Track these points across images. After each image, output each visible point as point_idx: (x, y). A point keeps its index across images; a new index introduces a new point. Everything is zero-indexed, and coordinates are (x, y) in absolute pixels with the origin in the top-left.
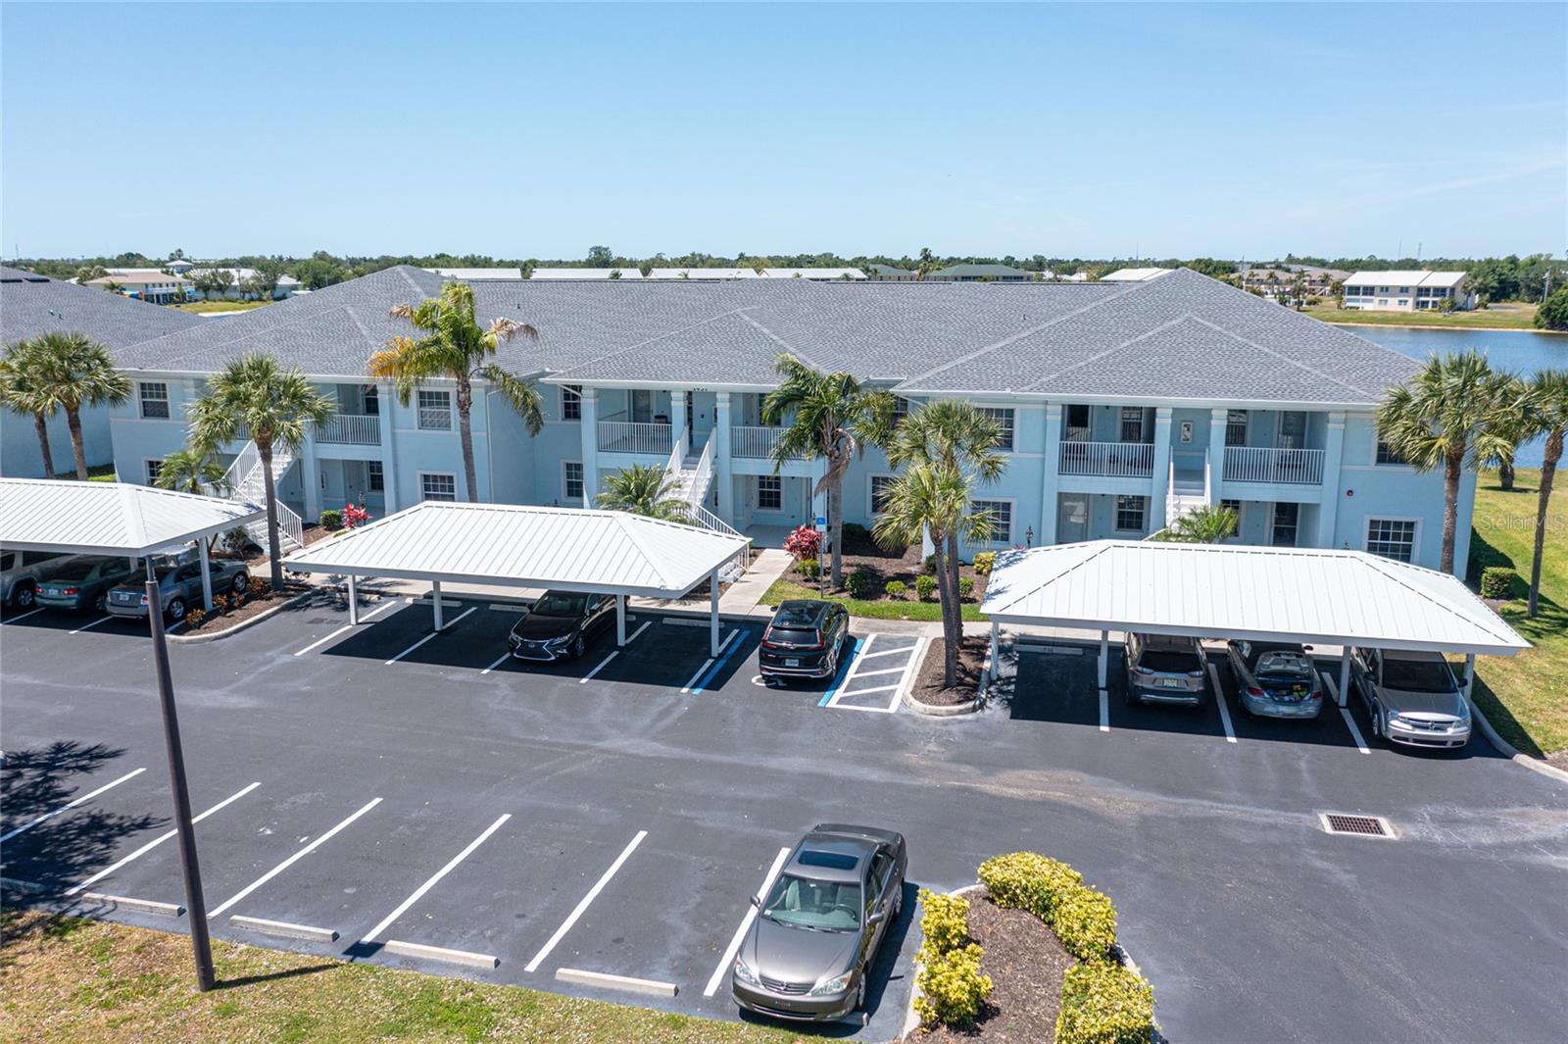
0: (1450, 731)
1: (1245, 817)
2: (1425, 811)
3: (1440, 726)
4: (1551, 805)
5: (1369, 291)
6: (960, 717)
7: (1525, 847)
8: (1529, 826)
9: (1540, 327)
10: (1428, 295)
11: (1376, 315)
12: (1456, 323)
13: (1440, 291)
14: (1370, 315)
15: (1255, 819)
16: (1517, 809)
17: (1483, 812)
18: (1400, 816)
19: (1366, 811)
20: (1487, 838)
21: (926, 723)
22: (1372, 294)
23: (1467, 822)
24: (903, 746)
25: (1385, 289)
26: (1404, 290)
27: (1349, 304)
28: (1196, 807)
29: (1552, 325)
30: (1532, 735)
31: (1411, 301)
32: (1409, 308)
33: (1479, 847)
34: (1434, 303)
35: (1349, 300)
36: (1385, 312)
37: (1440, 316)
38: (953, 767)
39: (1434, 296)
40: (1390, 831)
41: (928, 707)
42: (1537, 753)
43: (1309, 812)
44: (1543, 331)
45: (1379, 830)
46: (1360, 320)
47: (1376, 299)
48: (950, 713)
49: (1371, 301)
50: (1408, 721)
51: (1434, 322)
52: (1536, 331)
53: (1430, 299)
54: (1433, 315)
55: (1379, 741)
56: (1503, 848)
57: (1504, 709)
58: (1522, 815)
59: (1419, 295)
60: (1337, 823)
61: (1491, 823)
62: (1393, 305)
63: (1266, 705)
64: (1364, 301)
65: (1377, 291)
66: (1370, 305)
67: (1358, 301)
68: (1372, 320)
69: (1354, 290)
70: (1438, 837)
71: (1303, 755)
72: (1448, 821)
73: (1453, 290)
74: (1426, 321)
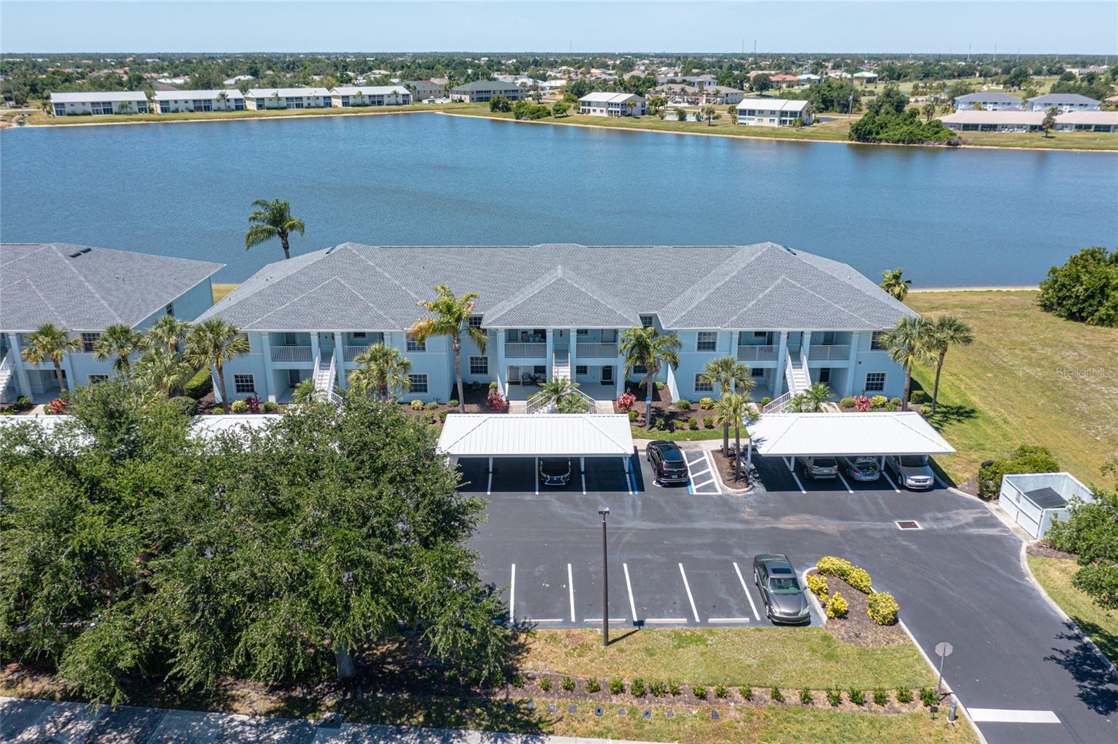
0: (928, 483)
1: (873, 527)
2: (927, 516)
3: (925, 481)
4: (965, 508)
5: (752, 112)
6: (748, 493)
7: (962, 527)
8: (961, 518)
9: (852, 140)
10: (787, 116)
11: (757, 129)
12: (804, 137)
13: (793, 114)
14: (753, 130)
15: (876, 527)
16: (955, 511)
17: (945, 514)
18: (921, 520)
19: (909, 519)
20: (950, 525)
21: (738, 498)
22: (754, 115)
23: (942, 519)
24: (737, 511)
25: (761, 112)
26: (773, 113)
27: (740, 121)
28: (855, 525)
29: (859, 139)
30: (951, 477)
31: (777, 119)
32: (776, 124)
33: (948, 529)
34: (790, 121)
35: (740, 119)
36: (762, 127)
37: (794, 130)
38: (762, 518)
39: (791, 116)
40: (920, 527)
41: (736, 490)
42: (955, 486)
43: (891, 522)
44: (854, 142)
45: (916, 527)
46: (747, 134)
47: (756, 118)
48: (744, 492)
49: (753, 119)
50: (912, 480)
51: (792, 135)
52: (849, 142)
53: (788, 119)
54: (790, 129)
55: (902, 487)
56: (956, 528)
57: (938, 466)
58: (957, 514)
59: (781, 116)
60: (903, 525)
61: (949, 518)
62: (766, 122)
63: (861, 476)
64: (749, 119)
65: (756, 113)
66: (752, 122)
67: (745, 119)
68: (755, 134)
69: (743, 112)
70: (935, 527)
71: (878, 495)
72: (936, 520)
73: (801, 112)
74: (786, 134)
